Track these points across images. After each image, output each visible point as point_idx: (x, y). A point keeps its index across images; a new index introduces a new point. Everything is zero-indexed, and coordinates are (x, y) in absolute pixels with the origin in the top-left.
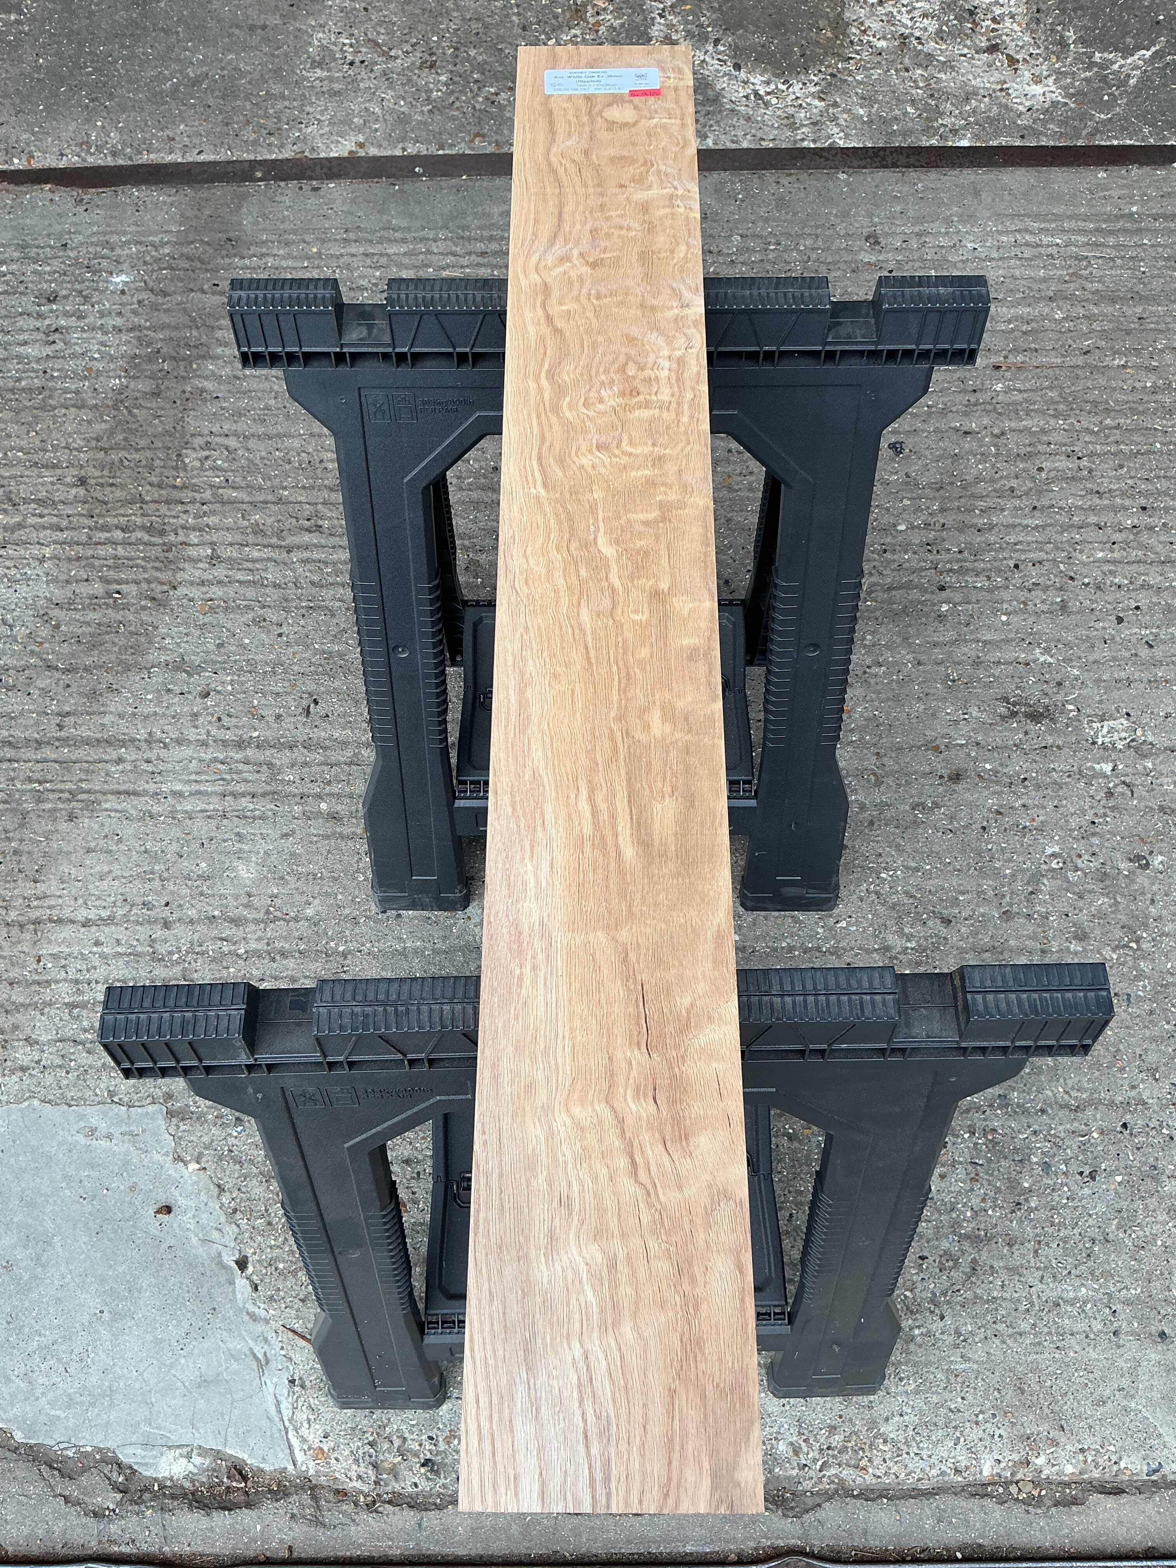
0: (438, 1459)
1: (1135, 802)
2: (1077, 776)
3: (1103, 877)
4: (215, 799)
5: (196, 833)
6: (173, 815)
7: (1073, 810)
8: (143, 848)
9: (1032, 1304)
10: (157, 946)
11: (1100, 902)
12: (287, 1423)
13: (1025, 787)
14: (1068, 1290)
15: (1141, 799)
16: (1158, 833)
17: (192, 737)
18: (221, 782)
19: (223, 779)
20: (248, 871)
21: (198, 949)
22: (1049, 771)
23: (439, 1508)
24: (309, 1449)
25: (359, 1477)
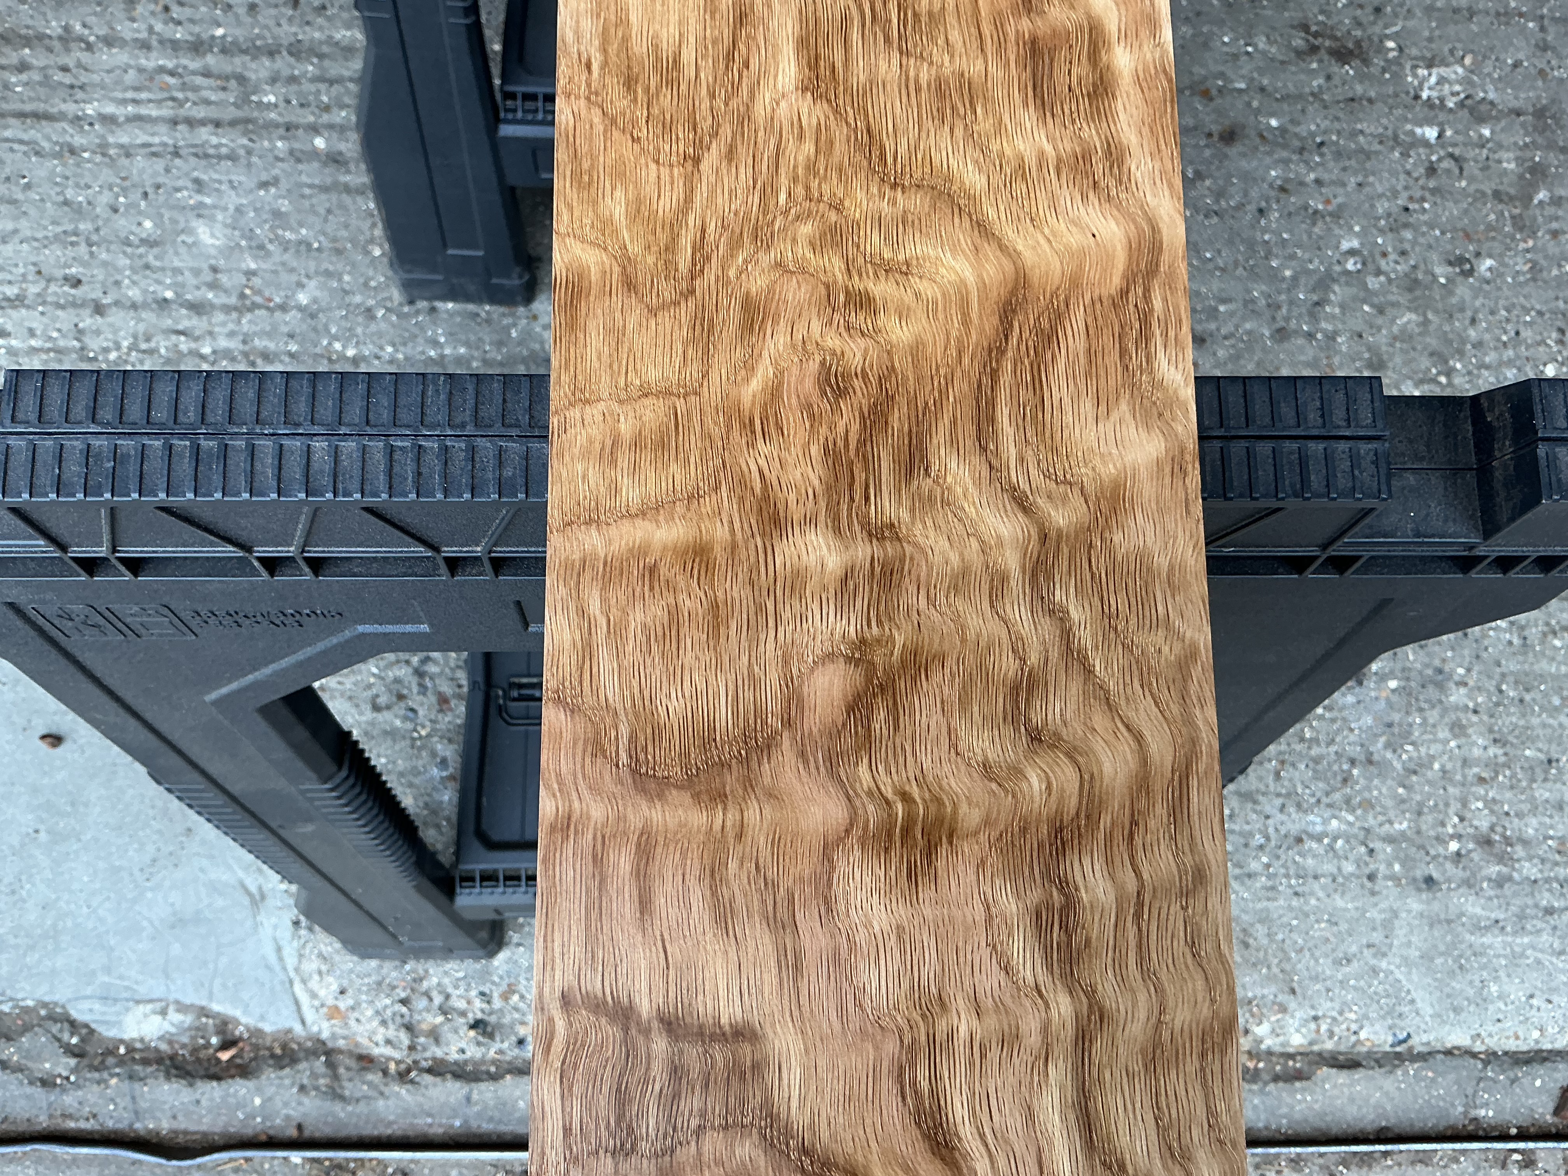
0: (493, 1019)
1: (1464, 184)
2: (1391, 143)
3: (1411, 284)
4: (163, 128)
5: (136, 178)
6: (102, 149)
7: (1380, 190)
8: (61, 199)
9: (1268, 838)
10: (87, 340)
11: (1405, 319)
12: (292, 974)
13: (1322, 155)
14: (1315, 821)
15: (1471, 180)
16: (1490, 227)
17: (128, 35)
18: (170, 103)
19: (173, 99)
20: (213, 236)
21: (144, 346)
22: (1354, 134)
23: (494, 1078)
24: (322, 1005)
25: (388, 1042)
